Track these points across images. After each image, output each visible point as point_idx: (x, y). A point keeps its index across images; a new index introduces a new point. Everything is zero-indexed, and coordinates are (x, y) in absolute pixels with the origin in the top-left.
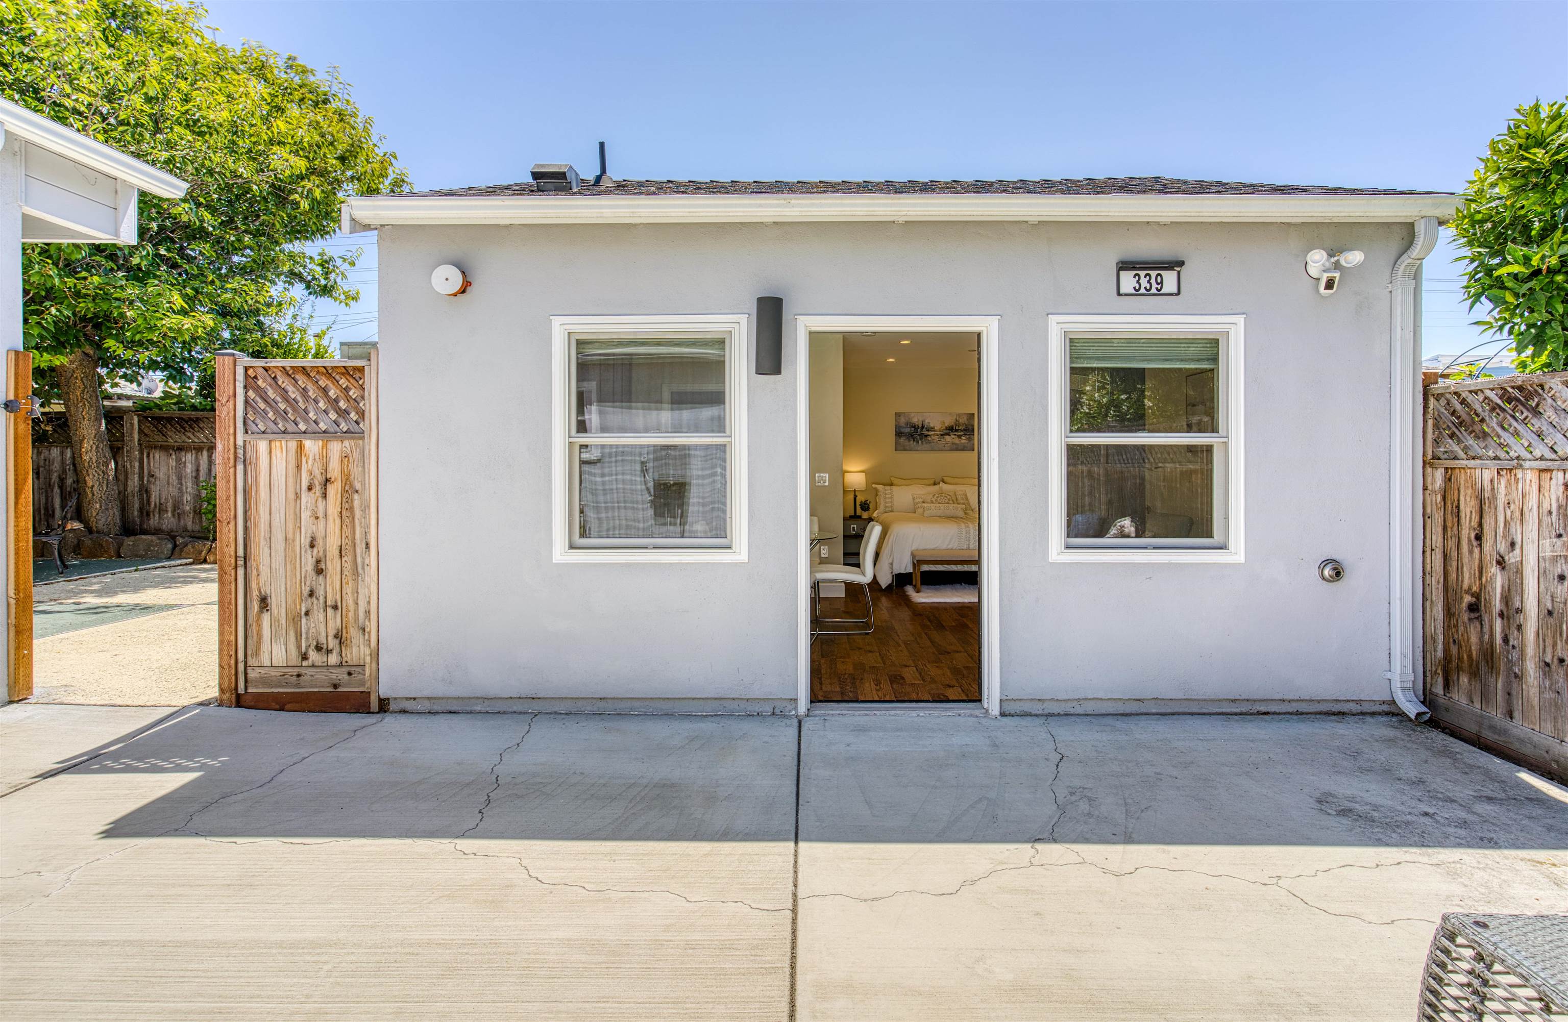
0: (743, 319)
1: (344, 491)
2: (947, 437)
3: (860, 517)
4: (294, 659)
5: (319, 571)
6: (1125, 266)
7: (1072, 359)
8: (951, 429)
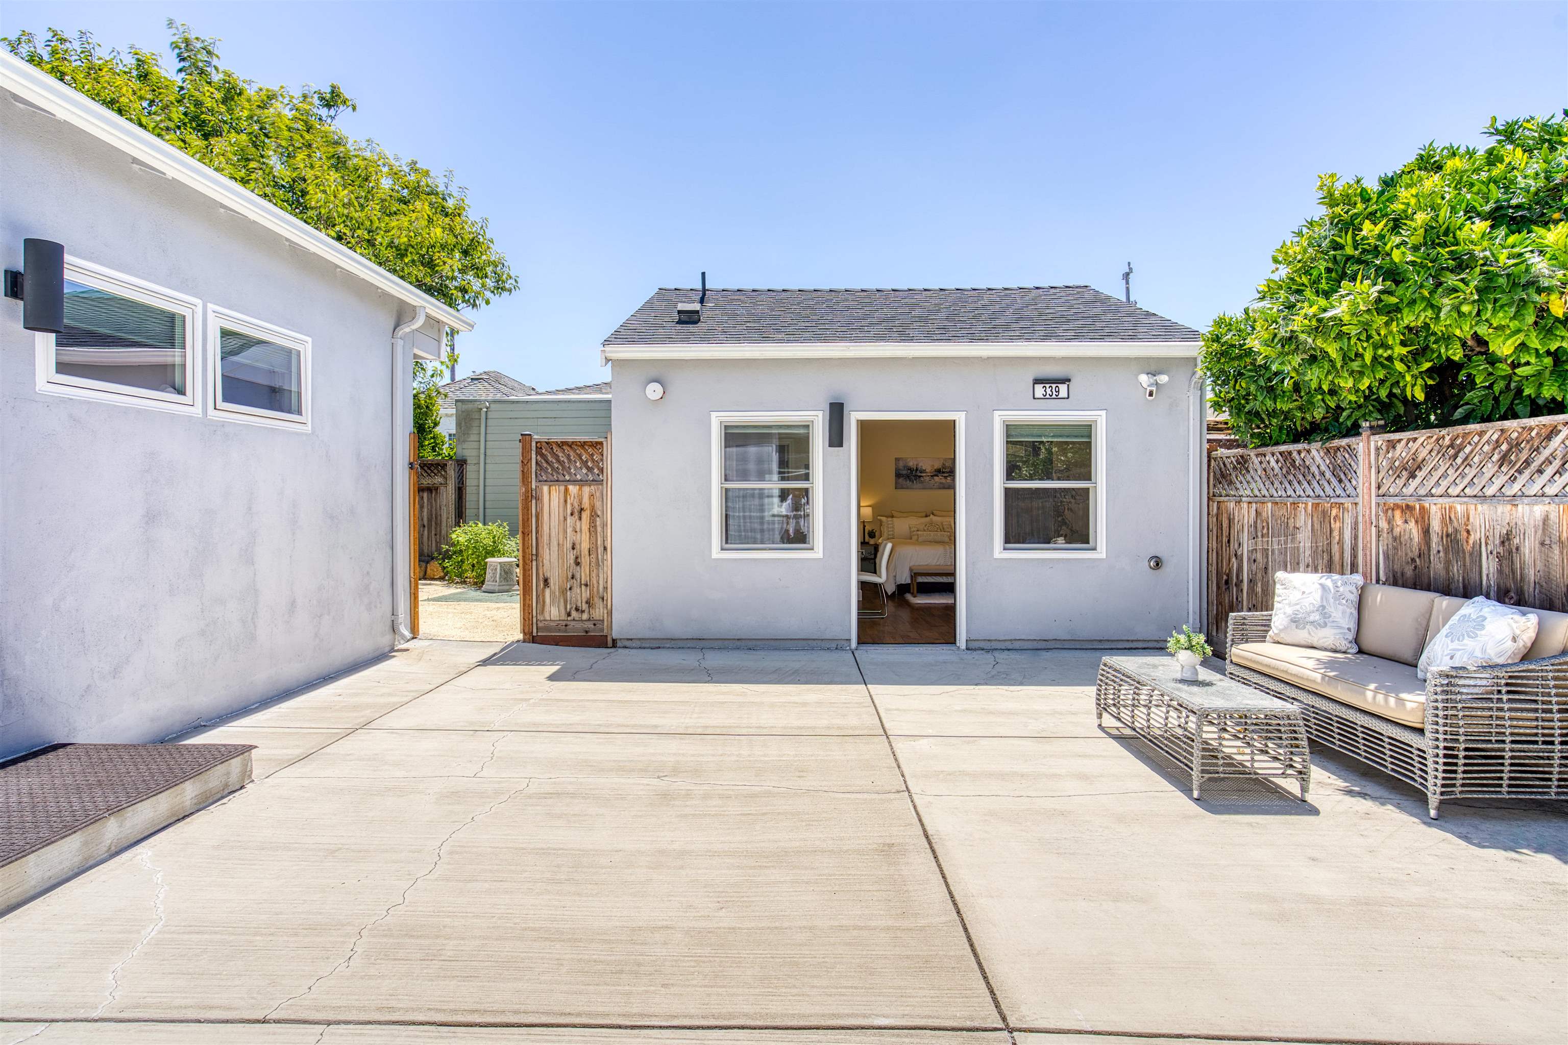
0: (820, 414)
1: (591, 516)
2: (936, 478)
3: (868, 543)
4: (564, 617)
5: (578, 564)
6: (1037, 381)
7: (1008, 436)
8: (939, 472)
